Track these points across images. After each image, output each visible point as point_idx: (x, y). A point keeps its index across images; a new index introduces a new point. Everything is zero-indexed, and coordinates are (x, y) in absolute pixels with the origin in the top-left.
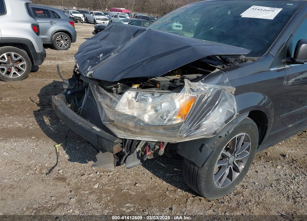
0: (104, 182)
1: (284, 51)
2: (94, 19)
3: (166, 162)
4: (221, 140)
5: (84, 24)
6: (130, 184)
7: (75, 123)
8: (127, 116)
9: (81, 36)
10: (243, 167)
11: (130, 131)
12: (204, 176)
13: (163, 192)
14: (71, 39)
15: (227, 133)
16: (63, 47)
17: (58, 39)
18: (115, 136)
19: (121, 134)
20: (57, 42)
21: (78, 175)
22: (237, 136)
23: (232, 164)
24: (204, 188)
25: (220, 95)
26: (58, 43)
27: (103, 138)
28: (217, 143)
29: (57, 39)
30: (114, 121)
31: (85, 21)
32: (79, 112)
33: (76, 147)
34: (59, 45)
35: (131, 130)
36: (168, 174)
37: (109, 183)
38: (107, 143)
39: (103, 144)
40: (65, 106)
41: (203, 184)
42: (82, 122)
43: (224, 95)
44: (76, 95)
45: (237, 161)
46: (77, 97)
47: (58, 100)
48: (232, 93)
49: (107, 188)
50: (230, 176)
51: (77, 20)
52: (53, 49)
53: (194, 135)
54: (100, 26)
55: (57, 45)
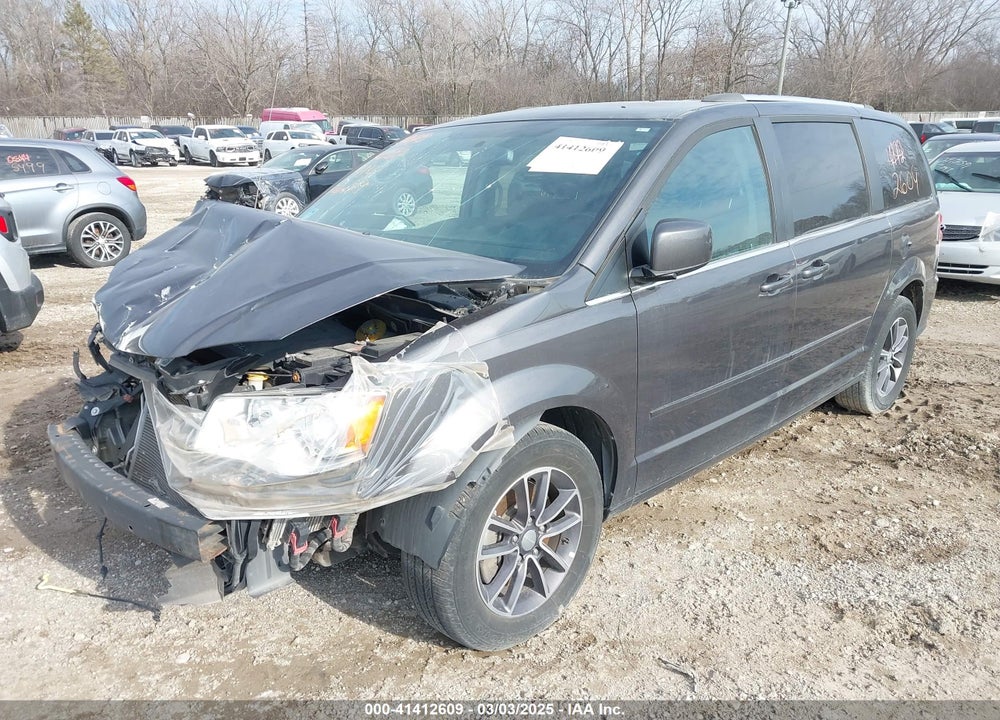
0: (206, 645)
1: (624, 254)
2: (211, 151)
3: (388, 570)
4: (477, 492)
5: (181, 167)
6: (279, 641)
7: (104, 494)
8: (223, 462)
9: (166, 211)
10: (572, 555)
11: (234, 500)
12: (448, 590)
13: (366, 650)
14: (131, 232)
15: (486, 474)
16: (106, 257)
17: (86, 233)
18: (201, 516)
19: (213, 510)
20: (84, 245)
21: (135, 636)
22: (526, 477)
23: (536, 551)
24: (456, 620)
25: (451, 384)
26: (87, 248)
27: (173, 525)
28: (467, 502)
29: (83, 236)
30: (190, 480)
31: (183, 159)
32: (129, 463)
33: (133, 562)
34: (91, 252)
35: (236, 498)
36: (389, 603)
37: (221, 645)
38: (184, 536)
39: (175, 542)
40: (82, 451)
41: (450, 611)
42: (124, 489)
43: (460, 383)
44: (118, 416)
45: (551, 542)
46: (121, 420)
47: (62, 436)
48: (481, 375)
49: (213, 658)
50: (534, 583)
51: (155, 157)
52: (74, 266)
53: (398, 488)
54: (222, 178)
55: (86, 252)
